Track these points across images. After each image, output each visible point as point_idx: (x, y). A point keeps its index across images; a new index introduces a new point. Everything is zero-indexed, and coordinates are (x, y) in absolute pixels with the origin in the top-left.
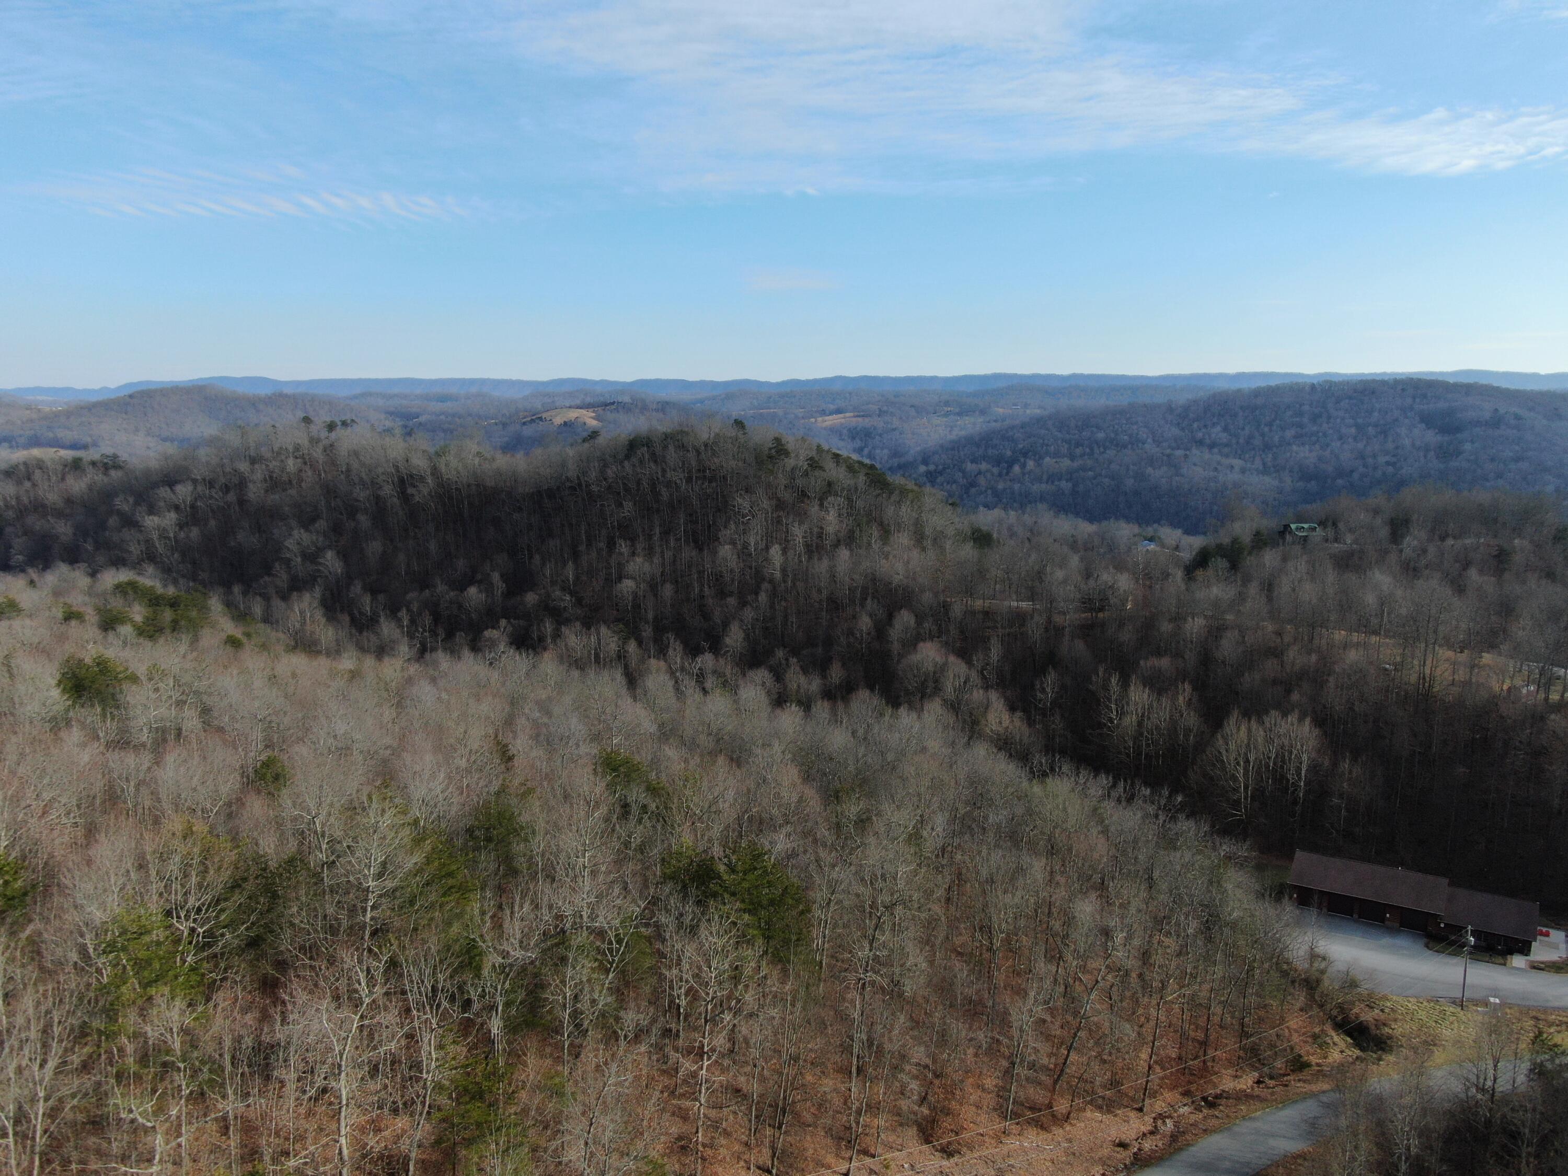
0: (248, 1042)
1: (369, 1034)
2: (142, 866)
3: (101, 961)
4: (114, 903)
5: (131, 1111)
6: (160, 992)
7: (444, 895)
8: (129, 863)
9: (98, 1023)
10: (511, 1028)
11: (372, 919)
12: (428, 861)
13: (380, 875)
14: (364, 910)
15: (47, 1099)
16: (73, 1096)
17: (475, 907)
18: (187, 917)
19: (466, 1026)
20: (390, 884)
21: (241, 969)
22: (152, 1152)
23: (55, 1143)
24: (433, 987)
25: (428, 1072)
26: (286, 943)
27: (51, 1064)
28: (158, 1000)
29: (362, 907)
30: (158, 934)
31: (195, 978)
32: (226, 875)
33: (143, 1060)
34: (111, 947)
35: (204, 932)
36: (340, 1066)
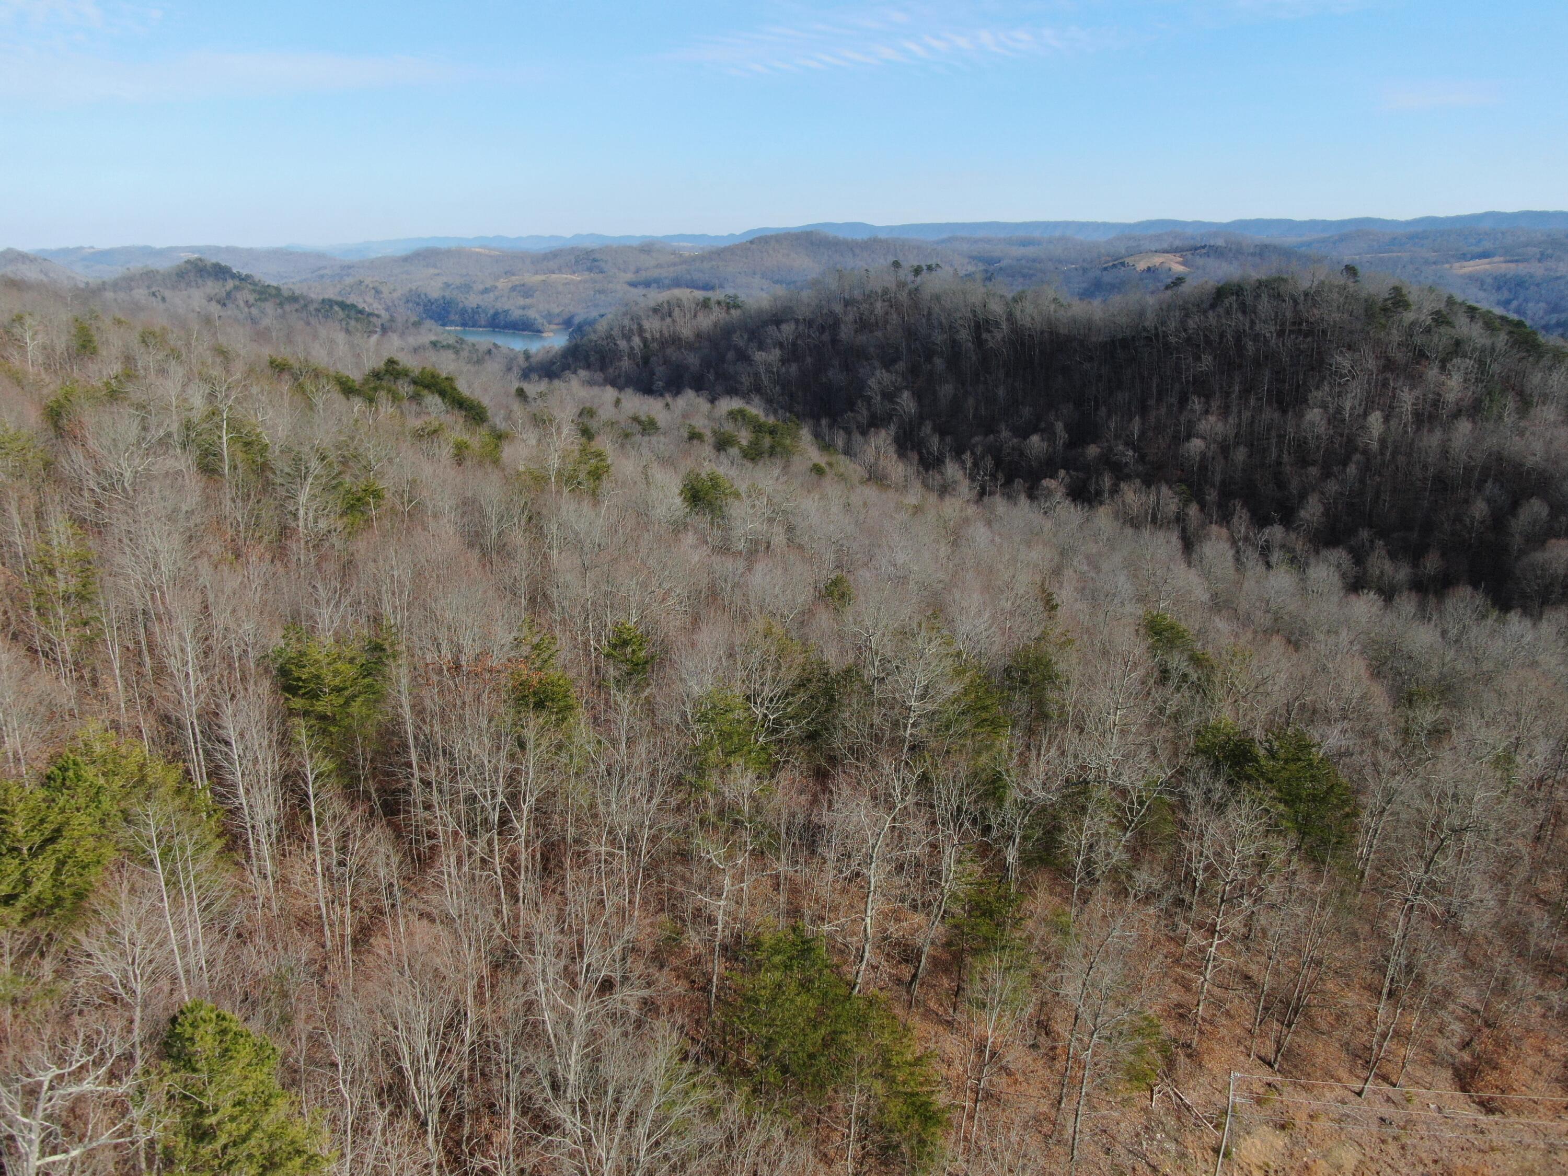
0: (800, 818)
1: (899, 836)
2: (731, 656)
3: (696, 727)
4: (708, 678)
5: (708, 852)
6: (737, 762)
7: (977, 726)
8: (721, 651)
9: (690, 777)
10: (1026, 861)
11: (911, 735)
12: (966, 692)
13: (922, 697)
14: (905, 727)
15: (650, 828)
16: (669, 829)
17: (1004, 742)
18: (762, 704)
19: (984, 850)
20: (930, 707)
21: (799, 757)
22: (722, 888)
23: (655, 864)
24: (958, 807)
25: (946, 881)
26: (838, 742)
27: (655, 801)
28: (734, 767)
29: (903, 723)
30: (739, 714)
31: (763, 756)
32: (795, 674)
33: (721, 814)
34: (703, 718)
35: (774, 719)
36: (872, 857)
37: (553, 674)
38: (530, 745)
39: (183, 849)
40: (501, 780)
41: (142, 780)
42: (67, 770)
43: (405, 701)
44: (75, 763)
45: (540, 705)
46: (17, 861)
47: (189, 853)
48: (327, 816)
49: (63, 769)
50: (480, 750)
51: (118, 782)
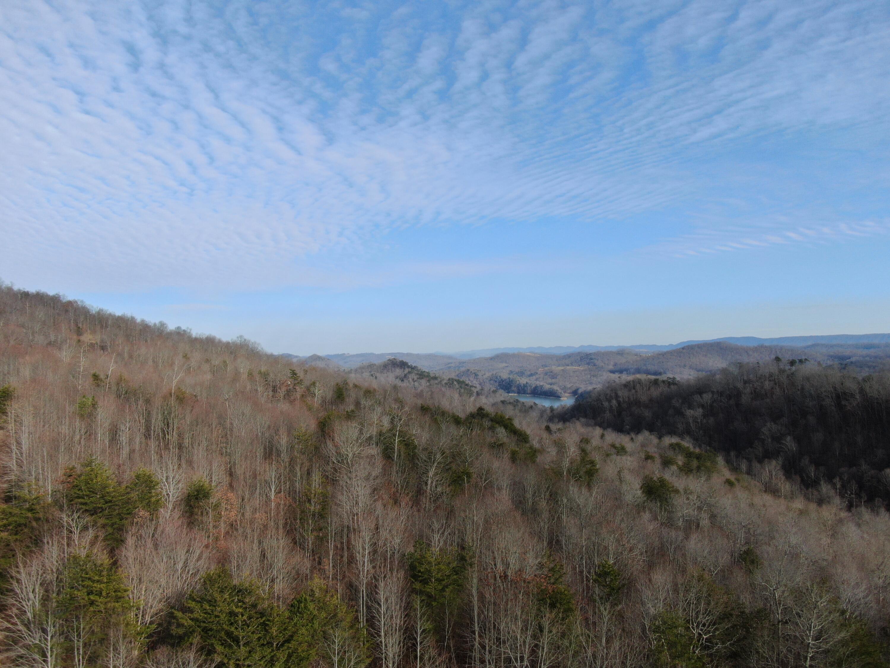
2: (676, 591)
3: (652, 636)
4: (661, 607)
8: (669, 586)
11: (810, 666)
12: (853, 638)
13: (817, 638)
14: (806, 658)
18: (698, 626)
20: (824, 647)
26: (753, 662)
29: (803, 655)
30: (681, 630)
31: (699, 664)
32: (720, 609)
34: (657, 630)
35: (706, 639)
37: (562, 587)
38: (546, 630)
39: (350, 661)
40: (527, 650)
41: (335, 615)
42: (301, 602)
43: (474, 592)
44: (306, 600)
45: (553, 606)
46: (270, 650)
47: (352, 663)
48: (426, 657)
49: (300, 602)
50: (516, 628)
51: (323, 615)
